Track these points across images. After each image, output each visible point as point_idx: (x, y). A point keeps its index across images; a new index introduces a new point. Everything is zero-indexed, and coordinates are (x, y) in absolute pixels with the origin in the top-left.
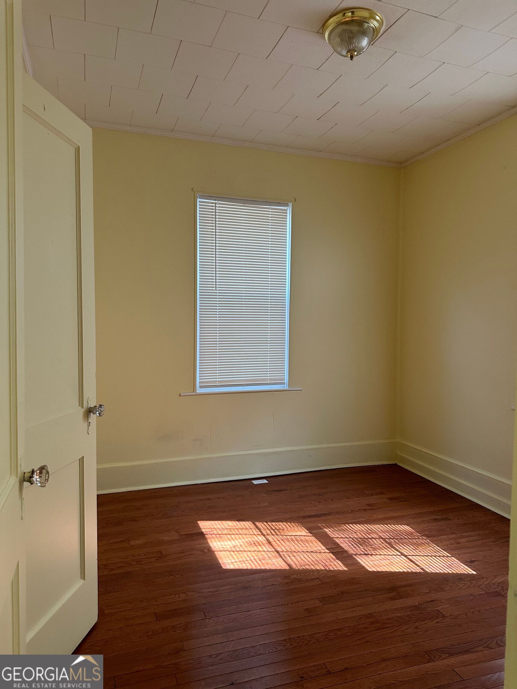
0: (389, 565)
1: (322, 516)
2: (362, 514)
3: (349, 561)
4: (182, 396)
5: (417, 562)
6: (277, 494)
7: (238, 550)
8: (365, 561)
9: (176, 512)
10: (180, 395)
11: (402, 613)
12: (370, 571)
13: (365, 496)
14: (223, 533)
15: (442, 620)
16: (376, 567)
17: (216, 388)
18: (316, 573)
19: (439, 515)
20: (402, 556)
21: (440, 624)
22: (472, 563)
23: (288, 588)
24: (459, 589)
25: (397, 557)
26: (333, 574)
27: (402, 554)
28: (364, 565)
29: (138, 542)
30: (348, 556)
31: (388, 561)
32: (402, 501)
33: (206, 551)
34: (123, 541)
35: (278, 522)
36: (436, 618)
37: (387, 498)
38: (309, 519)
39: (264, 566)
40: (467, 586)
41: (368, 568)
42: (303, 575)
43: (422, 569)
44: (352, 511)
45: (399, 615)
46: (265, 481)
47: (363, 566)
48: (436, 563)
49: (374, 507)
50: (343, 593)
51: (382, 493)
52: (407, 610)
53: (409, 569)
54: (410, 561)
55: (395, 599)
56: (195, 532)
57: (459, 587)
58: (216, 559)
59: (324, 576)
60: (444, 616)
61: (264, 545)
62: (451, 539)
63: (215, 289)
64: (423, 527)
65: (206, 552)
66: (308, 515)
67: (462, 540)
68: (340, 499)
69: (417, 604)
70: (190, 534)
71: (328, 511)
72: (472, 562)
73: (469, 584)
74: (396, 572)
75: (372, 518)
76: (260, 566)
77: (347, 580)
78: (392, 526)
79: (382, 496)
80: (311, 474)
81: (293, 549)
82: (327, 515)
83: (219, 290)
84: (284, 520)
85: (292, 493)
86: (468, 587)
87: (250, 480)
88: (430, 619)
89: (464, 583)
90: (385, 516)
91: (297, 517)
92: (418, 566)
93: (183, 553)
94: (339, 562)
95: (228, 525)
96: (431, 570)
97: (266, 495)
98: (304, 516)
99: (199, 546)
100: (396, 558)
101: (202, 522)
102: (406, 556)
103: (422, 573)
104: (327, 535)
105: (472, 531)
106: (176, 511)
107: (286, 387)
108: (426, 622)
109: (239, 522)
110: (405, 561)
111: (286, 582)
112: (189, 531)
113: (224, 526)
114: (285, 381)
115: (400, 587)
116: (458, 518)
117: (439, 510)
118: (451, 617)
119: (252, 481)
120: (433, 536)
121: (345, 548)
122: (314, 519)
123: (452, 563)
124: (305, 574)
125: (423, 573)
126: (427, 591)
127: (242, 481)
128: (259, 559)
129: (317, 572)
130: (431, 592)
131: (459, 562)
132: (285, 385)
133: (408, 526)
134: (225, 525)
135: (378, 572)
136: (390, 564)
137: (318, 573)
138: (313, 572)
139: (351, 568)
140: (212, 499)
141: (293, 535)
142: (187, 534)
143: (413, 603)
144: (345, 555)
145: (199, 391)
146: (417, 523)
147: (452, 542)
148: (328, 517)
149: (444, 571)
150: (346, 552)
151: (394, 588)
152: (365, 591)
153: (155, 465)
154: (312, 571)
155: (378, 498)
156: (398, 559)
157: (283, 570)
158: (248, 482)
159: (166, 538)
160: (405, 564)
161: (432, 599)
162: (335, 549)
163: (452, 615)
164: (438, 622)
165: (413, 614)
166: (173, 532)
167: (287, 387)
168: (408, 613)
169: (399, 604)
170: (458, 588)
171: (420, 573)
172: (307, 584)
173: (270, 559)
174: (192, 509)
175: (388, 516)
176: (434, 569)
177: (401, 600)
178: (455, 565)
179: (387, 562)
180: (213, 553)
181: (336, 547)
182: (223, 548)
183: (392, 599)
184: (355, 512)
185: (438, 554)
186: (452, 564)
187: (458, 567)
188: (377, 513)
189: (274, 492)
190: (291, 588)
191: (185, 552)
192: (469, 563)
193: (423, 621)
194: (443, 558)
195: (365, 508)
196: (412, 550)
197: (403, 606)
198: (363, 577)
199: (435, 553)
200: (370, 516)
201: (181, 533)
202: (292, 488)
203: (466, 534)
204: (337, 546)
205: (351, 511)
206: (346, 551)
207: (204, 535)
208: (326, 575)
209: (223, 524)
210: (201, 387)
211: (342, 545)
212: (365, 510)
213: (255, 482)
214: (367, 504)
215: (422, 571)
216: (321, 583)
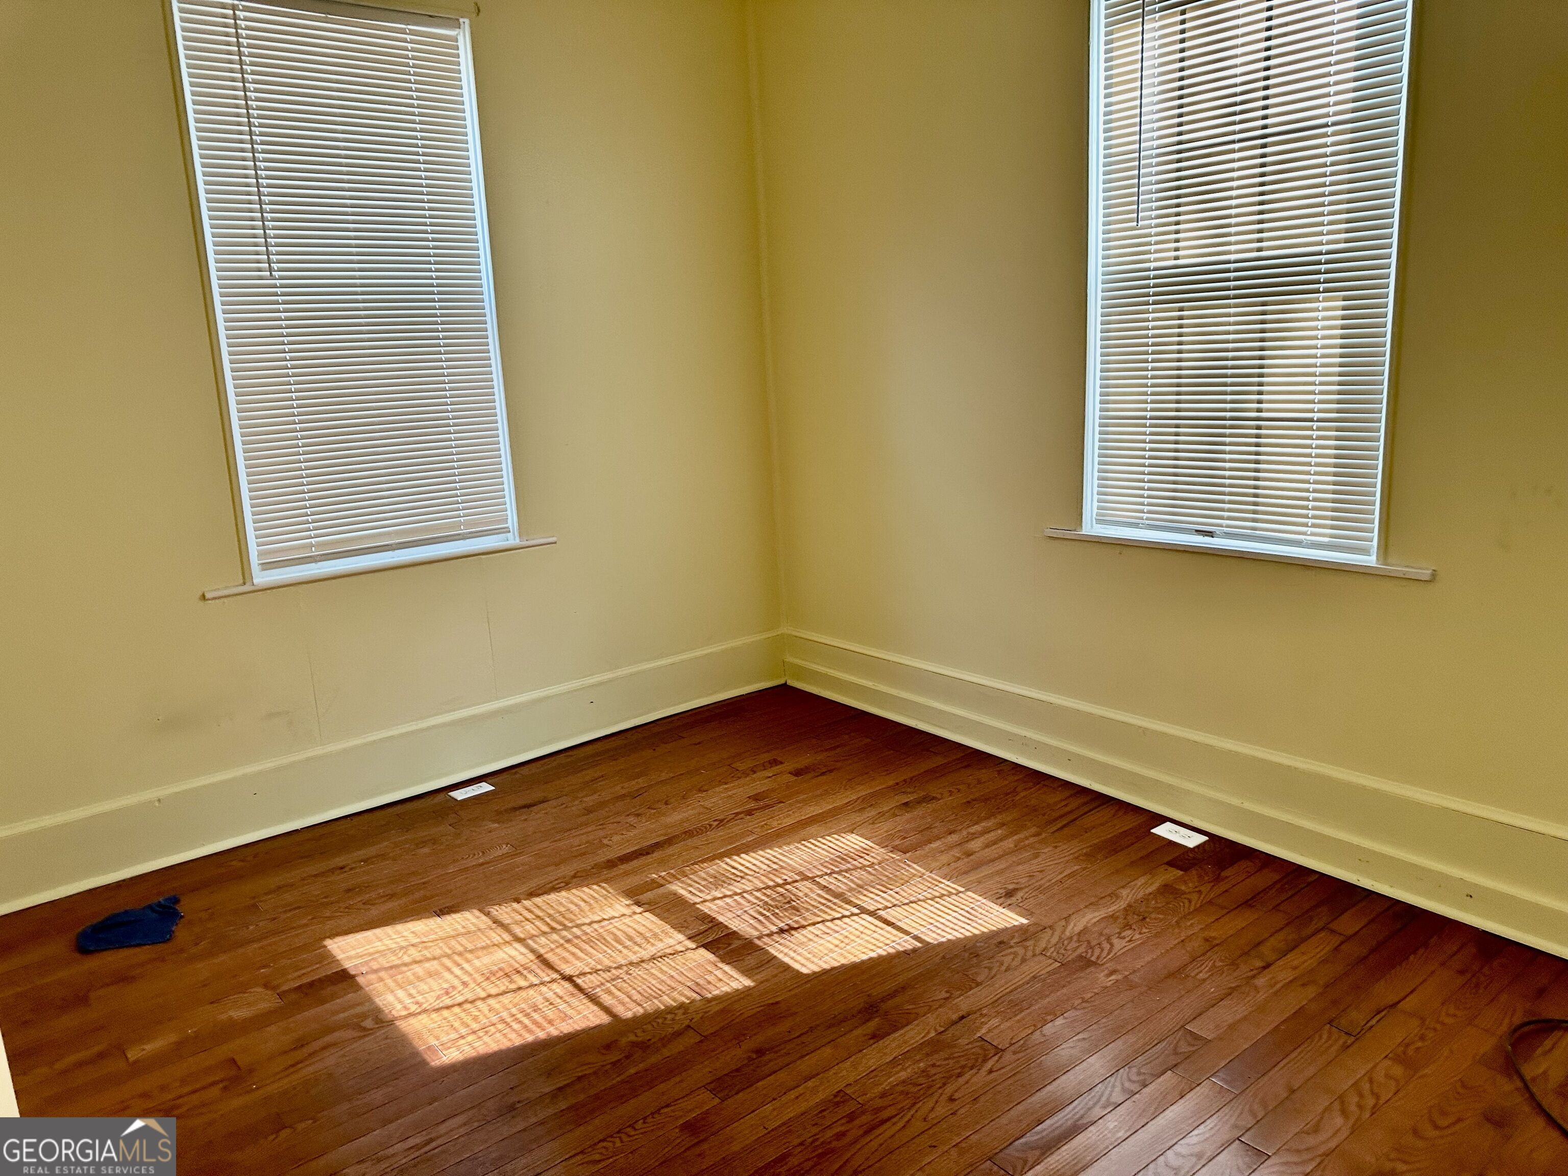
0: (842, 945)
1: (653, 852)
2: (746, 825)
3: (749, 957)
4: (209, 599)
5: (899, 924)
6: (525, 817)
7: (460, 999)
8: (786, 950)
9: (251, 928)
10: (203, 597)
11: (909, 1070)
12: (805, 975)
13: (739, 778)
14: (406, 959)
15: (998, 1061)
16: (815, 960)
17: (313, 564)
18: (680, 1016)
19: (910, 793)
20: (864, 916)
21: (999, 1072)
22: (1011, 896)
23: (623, 1077)
24: (1006, 971)
25: (853, 920)
26: (721, 1006)
27: (864, 911)
28: (786, 960)
29: (150, 1047)
30: (744, 947)
31: (836, 935)
32: (823, 774)
33: (368, 1023)
34: (101, 1056)
35: (547, 892)
36: (985, 1060)
37: (790, 773)
38: (622, 867)
39: (544, 1030)
40: (1020, 958)
41: (796, 966)
42: (649, 1027)
43: (916, 938)
44: (722, 821)
45: (903, 1075)
46: (485, 787)
47: (785, 963)
48: (939, 916)
49: (767, 801)
50: (760, 1052)
51: (775, 762)
52: (918, 1058)
53: (887, 945)
54: (884, 923)
55: (882, 1037)
56: (321, 974)
57: (1006, 965)
58: (403, 1040)
59: (701, 1018)
60: (998, 1051)
61: (525, 969)
62: (951, 848)
63: (268, 273)
64: (885, 829)
65: (368, 1027)
66: (619, 855)
67: (975, 845)
68: (684, 797)
69: (933, 1034)
70: (311, 984)
71: (665, 835)
72: (1010, 894)
73: (1020, 951)
74: (863, 962)
75: (770, 829)
76: (530, 1031)
77: (759, 1012)
78: (819, 841)
79: (777, 769)
80: (598, 746)
81: (607, 962)
82: (666, 846)
83: (281, 278)
84: (562, 885)
85: (564, 806)
86: (1024, 960)
87: (444, 793)
88: (972, 1068)
89: (1011, 953)
90: (798, 819)
91: (593, 868)
92: (907, 933)
93: (302, 1046)
94: (727, 968)
95: (413, 932)
96: (934, 935)
97: (496, 825)
98: (609, 861)
99: (346, 1014)
100: (852, 923)
101: (338, 939)
102: (872, 914)
103: (919, 948)
104: (678, 902)
105: (987, 818)
106: (251, 925)
107: (512, 539)
108: (967, 1076)
109: (444, 917)
110: (873, 928)
111: (613, 1060)
112: (304, 974)
113: (403, 939)
114: (509, 524)
115: (883, 1000)
116: (950, 791)
117: (905, 781)
118: (1012, 1048)
119: (450, 794)
120: (914, 848)
121: (730, 926)
122: (635, 863)
123: (972, 906)
124: (655, 1024)
125: (922, 947)
126: (944, 995)
127: (422, 798)
128: (522, 1011)
129: (681, 1011)
130: (952, 994)
131: (984, 901)
132: (510, 535)
133: (852, 833)
134: (405, 934)
135: (825, 972)
136: (842, 942)
137: (684, 1014)
138: (672, 1013)
139: (758, 977)
140: (348, 865)
141: (596, 920)
142: (300, 987)
143: (923, 1035)
144: (736, 944)
145: (261, 578)
146: (871, 821)
147: (956, 852)
148: (670, 851)
149: (962, 931)
150: (734, 934)
151: (871, 1006)
152: (810, 1033)
153: (157, 804)
154: (670, 1010)
155: (770, 777)
156: (856, 926)
157: (595, 1027)
158: (441, 797)
159: (239, 1014)
160: (875, 935)
161: (961, 1014)
162: (707, 933)
163: (1014, 1041)
164: (991, 1071)
165: (933, 1065)
166: (255, 989)
167: (515, 539)
168: (922, 1065)
169: (894, 1044)
170: (1004, 968)
171: (915, 950)
172: (666, 1052)
173: (551, 1004)
174: (299, 908)
175: (803, 818)
176: (939, 931)
177: (897, 1034)
178: (980, 910)
179: (836, 938)
180: (392, 1026)
181: (709, 928)
182: (417, 1003)
183: (876, 1037)
184: (728, 821)
185: (936, 890)
186: (972, 908)
187: (987, 914)
188: (776, 814)
189: (518, 812)
190: (627, 1074)
191: (307, 1044)
192: (1006, 897)
193: (959, 1075)
194: (948, 899)
195: (748, 807)
196: (881, 893)
197: (906, 1050)
198: (796, 995)
199: (930, 891)
200: (762, 826)
201: (285, 987)
202: (561, 792)
203: (977, 828)
204: (710, 925)
205: (716, 823)
206: (735, 932)
207: (353, 977)
208: (706, 1012)
209: (398, 933)
210: (266, 566)
211: (721, 919)
212: (750, 813)
213: (460, 795)
214: (749, 797)
215: (919, 945)
216: (698, 1038)
